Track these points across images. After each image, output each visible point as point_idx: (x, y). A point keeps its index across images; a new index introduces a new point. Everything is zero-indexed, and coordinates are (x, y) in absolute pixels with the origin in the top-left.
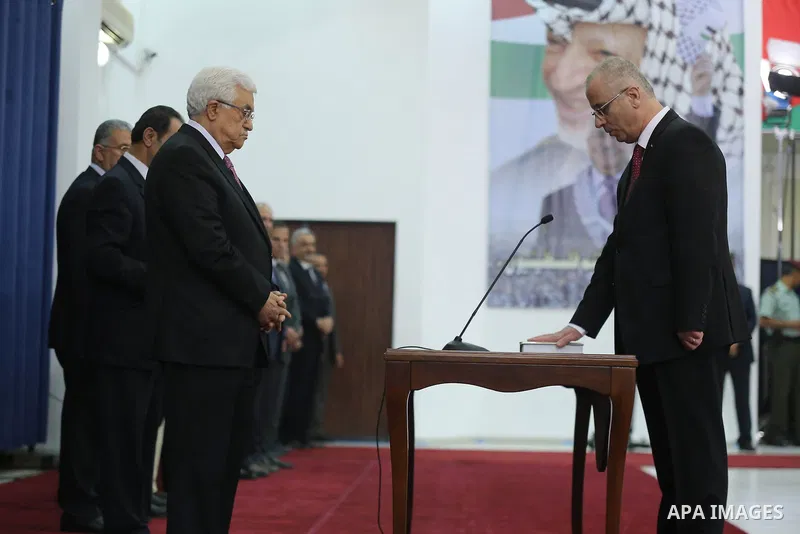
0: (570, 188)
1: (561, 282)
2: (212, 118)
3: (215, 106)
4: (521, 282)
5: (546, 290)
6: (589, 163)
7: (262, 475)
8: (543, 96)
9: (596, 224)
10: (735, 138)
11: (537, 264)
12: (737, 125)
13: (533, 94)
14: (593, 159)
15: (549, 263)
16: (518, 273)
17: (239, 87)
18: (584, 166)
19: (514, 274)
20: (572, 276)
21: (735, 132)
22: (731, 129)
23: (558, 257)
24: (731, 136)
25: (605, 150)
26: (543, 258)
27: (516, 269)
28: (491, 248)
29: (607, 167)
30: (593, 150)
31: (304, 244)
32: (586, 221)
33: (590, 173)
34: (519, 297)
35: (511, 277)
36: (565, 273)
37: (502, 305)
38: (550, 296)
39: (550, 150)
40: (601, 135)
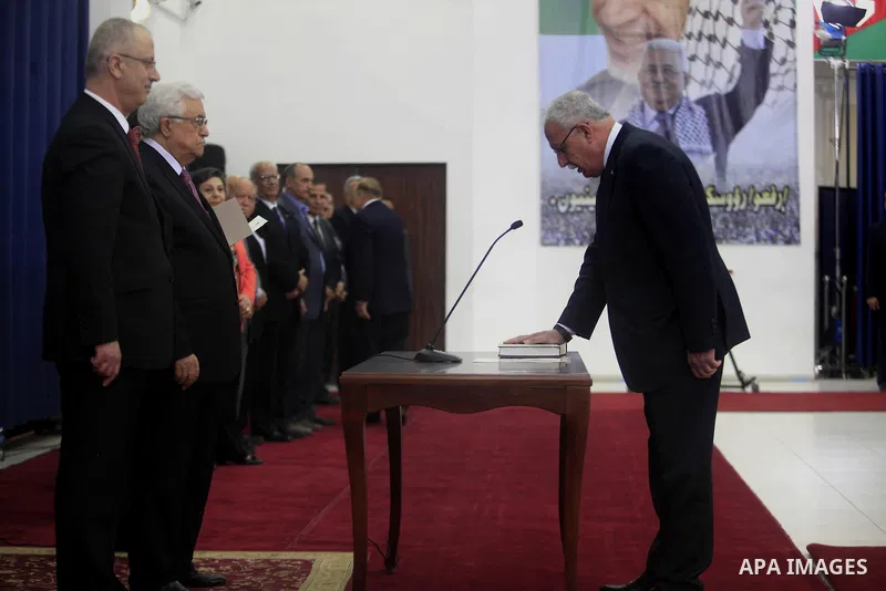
2: (167, 135)
3: (168, 122)
4: (576, 218)
6: (642, 98)
7: (298, 435)
8: (594, 32)
10: (787, 71)
12: (789, 58)
13: (583, 31)
14: (644, 94)
16: (572, 210)
17: (187, 98)
18: (636, 101)
19: (567, 212)
21: (787, 66)
22: (784, 61)
24: (783, 69)
25: (657, 85)
27: (570, 206)
28: (543, 185)
29: (659, 102)
30: (644, 85)
33: (642, 109)
34: (573, 236)
35: (563, 214)
37: (557, 244)
40: (653, 69)
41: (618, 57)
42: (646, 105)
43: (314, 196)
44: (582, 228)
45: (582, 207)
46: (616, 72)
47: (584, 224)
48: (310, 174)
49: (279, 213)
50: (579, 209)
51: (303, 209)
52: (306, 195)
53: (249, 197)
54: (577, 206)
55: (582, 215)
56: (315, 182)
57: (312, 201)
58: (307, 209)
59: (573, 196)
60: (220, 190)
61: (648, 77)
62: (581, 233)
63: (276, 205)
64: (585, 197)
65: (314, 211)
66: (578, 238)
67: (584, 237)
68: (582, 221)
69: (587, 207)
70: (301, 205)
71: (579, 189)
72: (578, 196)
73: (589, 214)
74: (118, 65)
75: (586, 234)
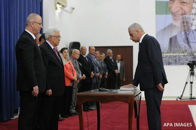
0: (176, 36)
1: (175, 59)
2: (50, 40)
3: (51, 37)
5: (171, 61)
8: (169, 14)
9: (183, 44)
11: (168, 55)
13: (166, 14)
14: (181, 29)
15: (172, 54)
16: (164, 57)
17: (55, 32)
18: (179, 30)
20: (177, 57)
23: (173, 53)
25: (184, 26)
26: (170, 53)
30: (181, 26)
31: (110, 53)
32: (180, 44)
36: (175, 56)
38: (172, 62)
39: (171, 27)
40: (183, 22)
41: (175, 20)
42: (182, 31)
43: (96, 54)
44: (166, 61)
45: (167, 56)
46: (174, 23)
47: (167, 60)
48: (94, 49)
49: (86, 58)
50: (166, 56)
51: (93, 57)
52: (93, 54)
53: (79, 55)
54: (165, 56)
55: (166, 58)
56: (96, 50)
57: (96, 55)
58: (94, 57)
59: (164, 53)
60: (67, 52)
61: (182, 24)
62: (166, 62)
63: (86, 56)
64: (167, 53)
65: (96, 57)
66: (165, 63)
67: (167, 63)
68: (166, 59)
69: (168, 56)
70: (92, 56)
71: (166, 52)
72: (165, 53)
73: (168, 58)
74: (33, 24)
75: (167, 62)
